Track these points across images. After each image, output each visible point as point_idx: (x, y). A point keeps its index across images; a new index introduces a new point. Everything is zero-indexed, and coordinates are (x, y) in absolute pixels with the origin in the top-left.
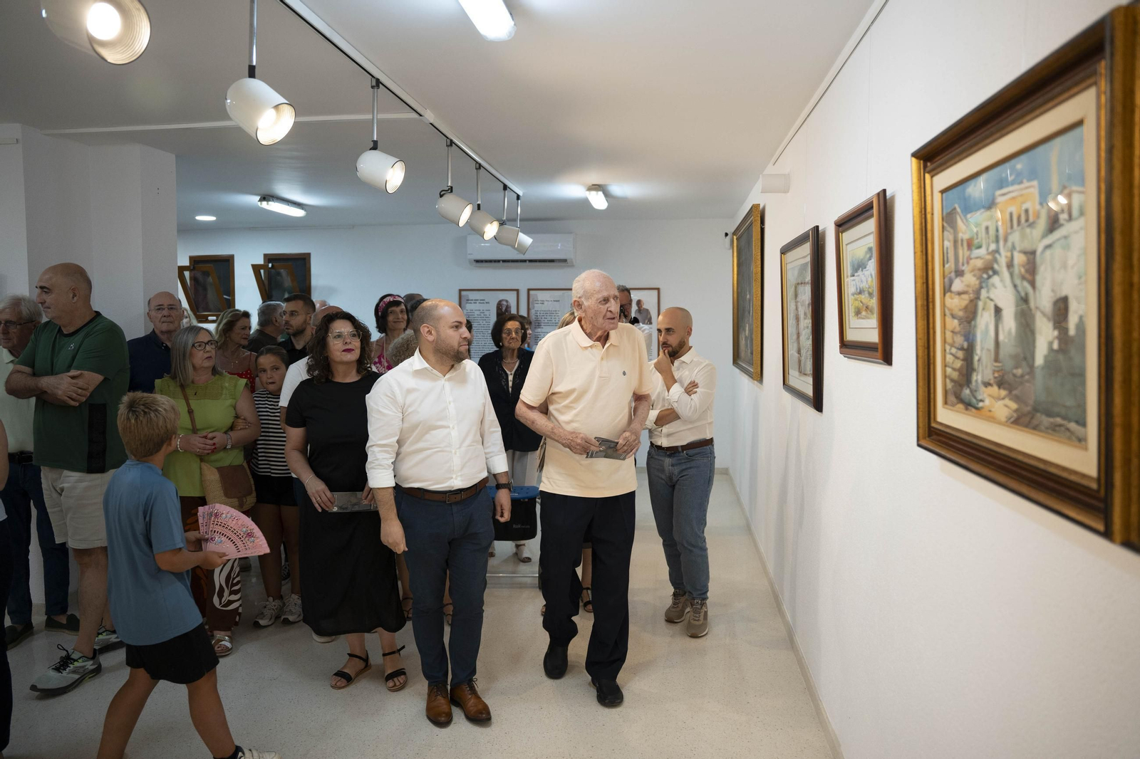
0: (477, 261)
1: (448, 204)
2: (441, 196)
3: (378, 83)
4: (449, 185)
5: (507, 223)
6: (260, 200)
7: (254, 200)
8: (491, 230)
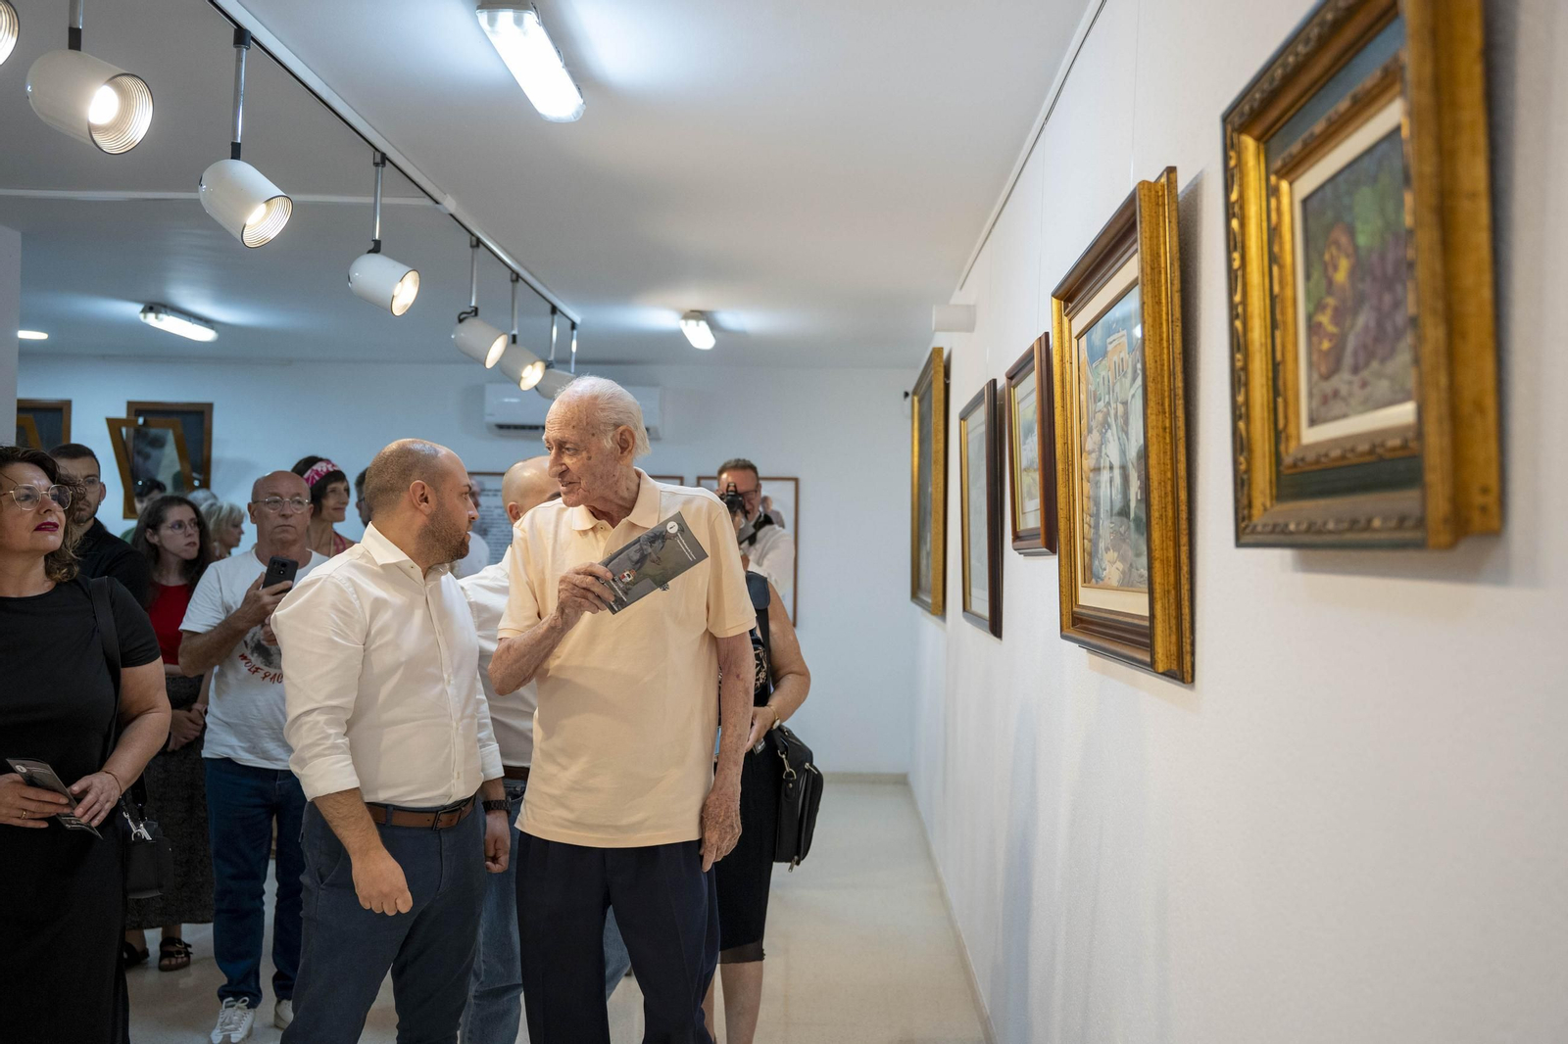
0: (501, 427)
1: (469, 333)
2: (461, 321)
3: (384, 159)
4: (473, 304)
5: (555, 365)
6: (144, 311)
7: (132, 310)
8: (532, 375)
